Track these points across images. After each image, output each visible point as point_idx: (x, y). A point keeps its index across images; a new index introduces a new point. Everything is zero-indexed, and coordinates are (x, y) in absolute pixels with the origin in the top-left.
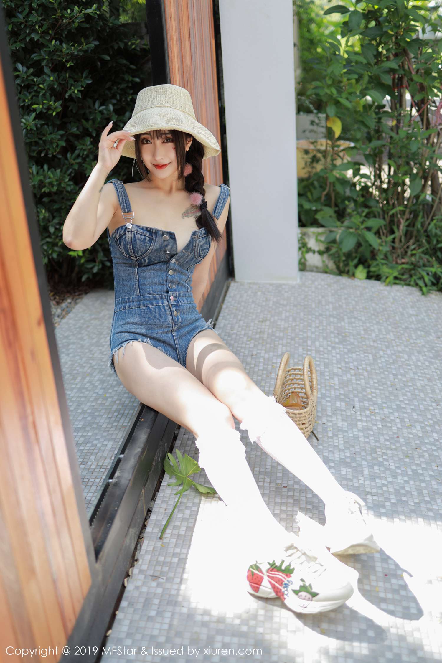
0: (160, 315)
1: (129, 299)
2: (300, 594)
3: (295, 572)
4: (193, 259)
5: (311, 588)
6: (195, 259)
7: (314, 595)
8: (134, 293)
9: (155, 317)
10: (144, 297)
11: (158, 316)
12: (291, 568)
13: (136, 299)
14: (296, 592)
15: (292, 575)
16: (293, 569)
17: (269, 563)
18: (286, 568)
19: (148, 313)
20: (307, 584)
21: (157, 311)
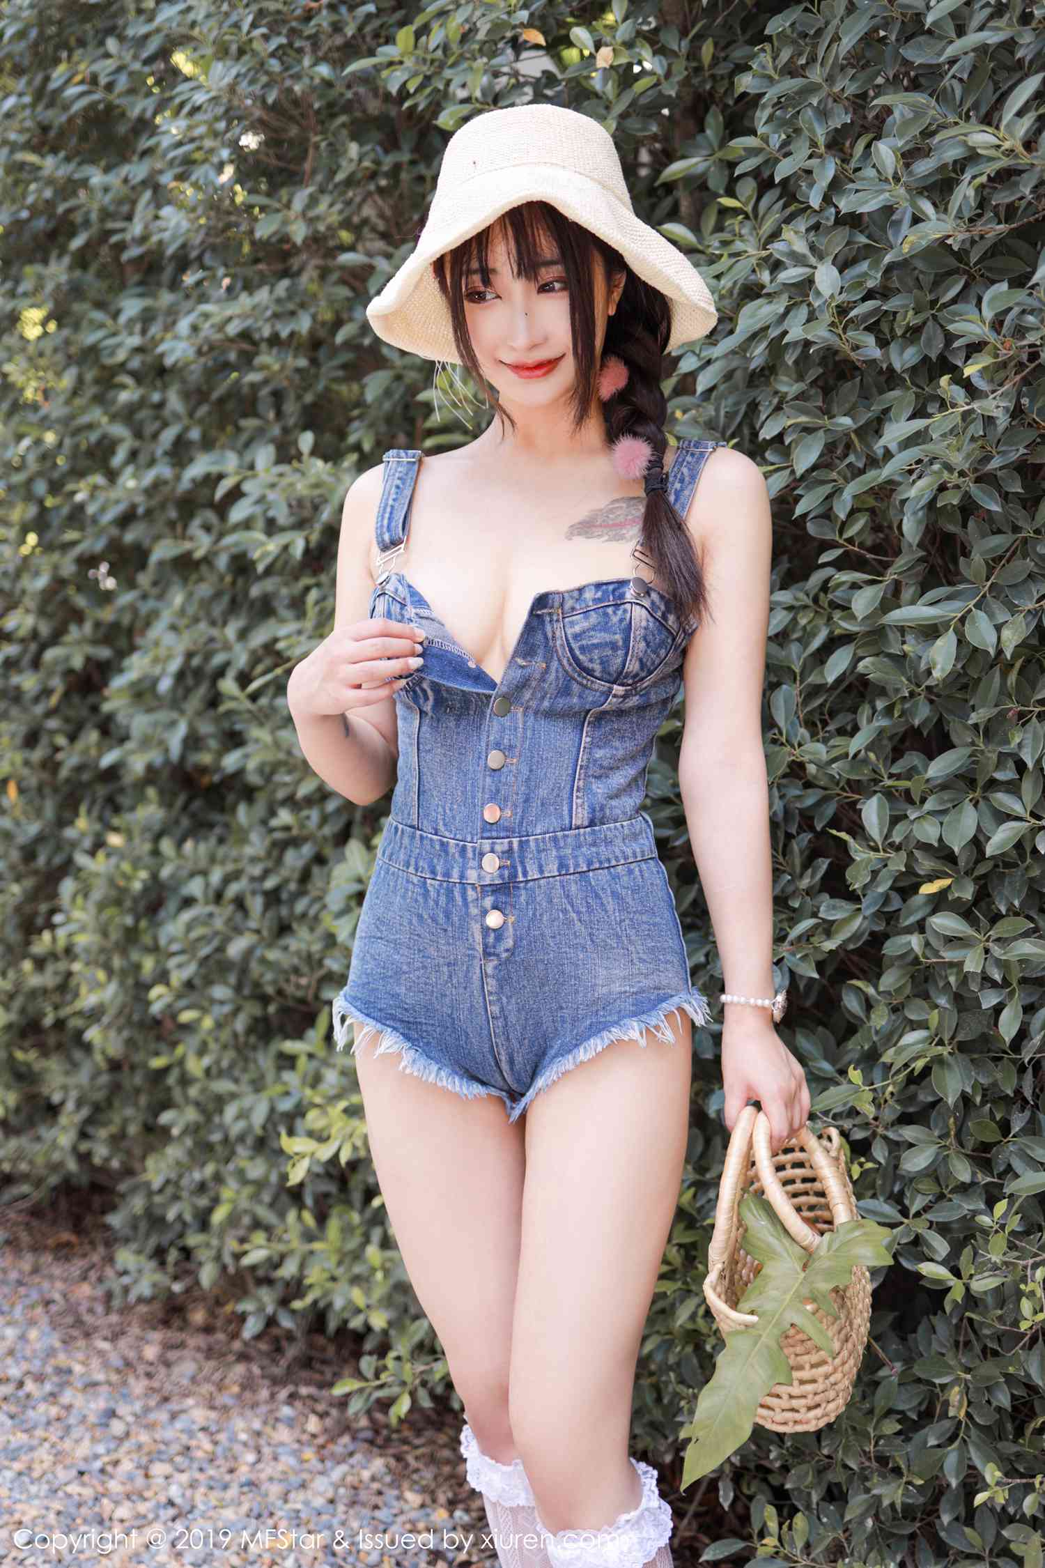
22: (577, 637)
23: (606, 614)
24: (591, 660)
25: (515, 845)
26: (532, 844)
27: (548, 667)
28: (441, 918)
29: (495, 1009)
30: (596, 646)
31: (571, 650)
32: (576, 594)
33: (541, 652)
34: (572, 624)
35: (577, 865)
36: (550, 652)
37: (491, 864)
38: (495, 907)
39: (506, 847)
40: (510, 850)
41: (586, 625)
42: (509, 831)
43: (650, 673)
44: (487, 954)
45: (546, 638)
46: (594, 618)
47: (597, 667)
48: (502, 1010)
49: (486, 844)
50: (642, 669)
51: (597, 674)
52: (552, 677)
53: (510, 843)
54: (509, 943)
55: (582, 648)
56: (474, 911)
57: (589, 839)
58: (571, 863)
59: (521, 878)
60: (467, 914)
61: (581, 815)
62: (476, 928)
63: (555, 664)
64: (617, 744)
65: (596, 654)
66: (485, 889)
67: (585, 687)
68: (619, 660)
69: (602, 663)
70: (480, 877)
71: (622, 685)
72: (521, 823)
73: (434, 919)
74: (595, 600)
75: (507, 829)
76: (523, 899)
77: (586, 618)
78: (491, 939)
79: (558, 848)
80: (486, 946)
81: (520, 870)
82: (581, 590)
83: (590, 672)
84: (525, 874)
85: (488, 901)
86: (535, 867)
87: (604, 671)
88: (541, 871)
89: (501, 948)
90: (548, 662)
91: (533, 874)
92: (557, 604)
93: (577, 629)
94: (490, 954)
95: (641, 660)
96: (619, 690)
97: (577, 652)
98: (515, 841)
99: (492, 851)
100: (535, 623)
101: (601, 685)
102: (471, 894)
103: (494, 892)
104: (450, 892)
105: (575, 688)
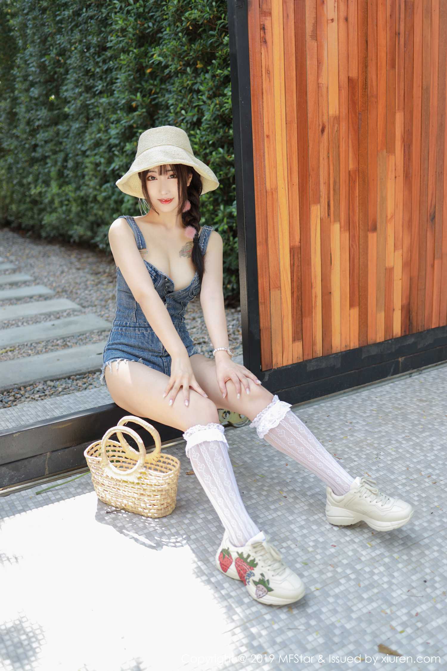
0: (152, 341)
1: (126, 324)
2: (259, 585)
3: (257, 567)
4: (186, 297)
5: (269, 583)
6: (188, 297)
7: (270, 590)
8: (131, 319)
9: (147, 343)
10: (139, 324)
11: (150, 342)
12: (255, 562)
13: (132, 326)
14: (256, 583)
15: (255, 569)
16: (257, 564)
17: (238, 553)
18: (251, 561)
19: (142, 338)
20: (266, 579)
21: (150, 337)
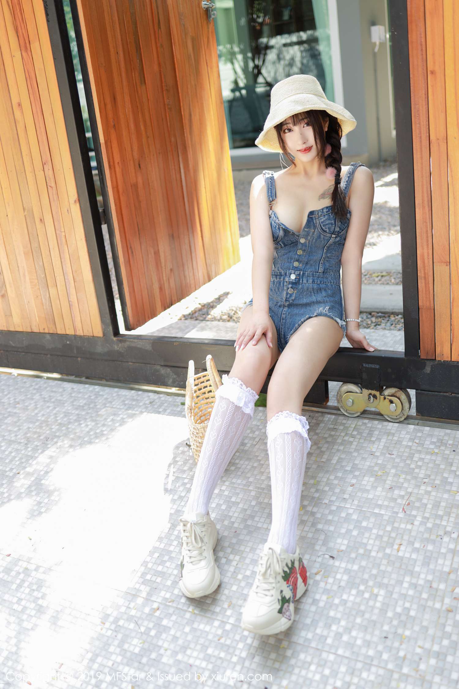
22: (322, 222)
23: (329, 215)
24: (326, 228)
25: (301, 274)
26: (306, 274)
27: (315, 231)
28: (277, 290)
29: (284, 316)
30: (327, 224)
31: (321, 226)
32: (321, 211)
33: (312, 227)
34: (321, 219)
35: (317, 282)
36: (315, 227)
37: (293, 277)
38: (291, 288)
39: (299, 273)
40: (299, 274)
41: (324, 219)
42: (300, 270)
43: (343, 230)
44: (286, 300)
45: (314, 223)
46: (326, 217)
47: (328, 230)
48: (286, 317)
49: (293, 271)
50: (340, 229)
51: (328, 232)
52: (316, 233)
53: (300, 273)
54: (293, 298)
55: (324, 226)
56: (285, 288)
57: (322, 276)
58: (316, 281)
59: (301, 282)
60: (284, 289)
61: (321, 270)
62: (285, 293)
63: (316, 230)
64: (334, 252)
65: (327, 226)
66: (290, 283)
67: (324, 236)
68: (333, 228)
69: (329, 229)
70: (289, 280)
71: (335, 234)
72: (304, 268)
73: (275, 290)
74: (327, 212)
75: (300, 269)
76: (300, 287)
77: (324, 217)
78: (288, 296)
79: (313, 277)
80: (286, 298)
81: (301, 280)
82: (323, 209)
83: (325, 232)
84: (302, 281)
85: (290, 286)
86: (306, 280)
87: (329, 231)
88: (307, 281)
89: (291, 299)
90: (315, 230)
91: (305, 281)
92: (316, 214)
93: (322, 220)
94: (287, 301)
95: (340, 227)
96: (334, 236)
97: (322, 226)
98: (302, 273)
99: (294, 274)
100: (310, 219)
101: (328, 235)
102: (285, 284)
103: (292, 284)
104: (280, 283)
105: (322, 236)
